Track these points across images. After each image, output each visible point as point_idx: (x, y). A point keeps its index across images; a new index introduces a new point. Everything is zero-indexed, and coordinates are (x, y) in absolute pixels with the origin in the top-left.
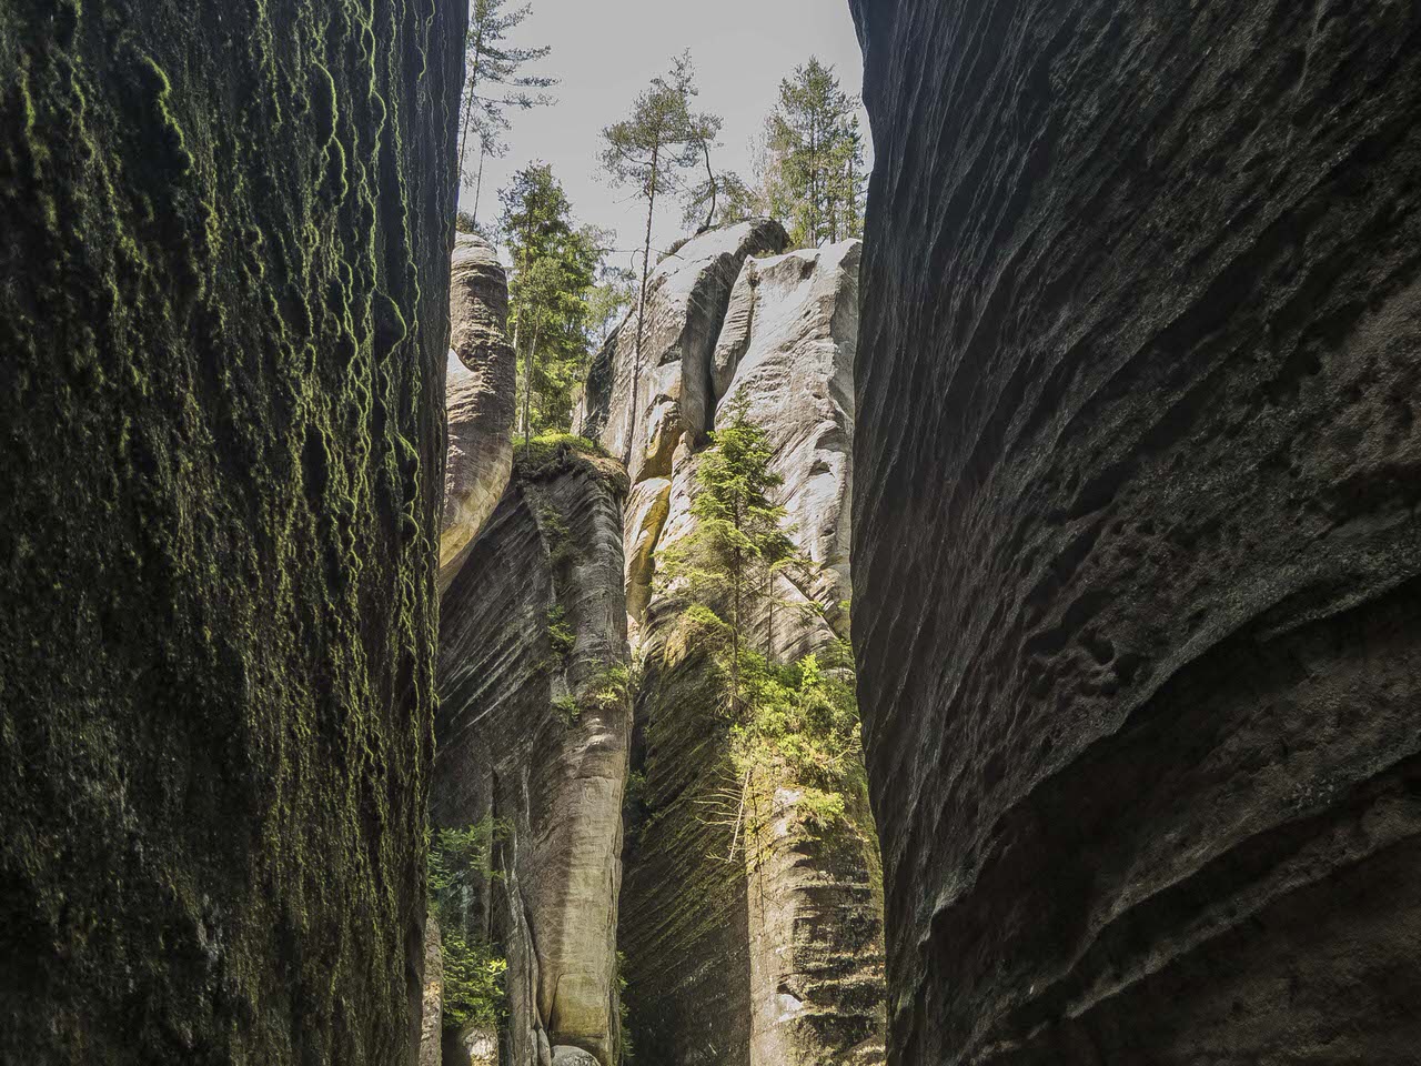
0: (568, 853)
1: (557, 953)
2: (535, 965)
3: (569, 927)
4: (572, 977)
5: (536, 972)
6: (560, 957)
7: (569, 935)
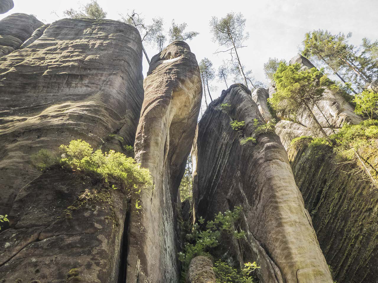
0: (274, 196)
1: (289, 256)
2: (277, 269)
3: (291, 238)
4: (306, 270)
5: (279, 273)
6: (292, 258)
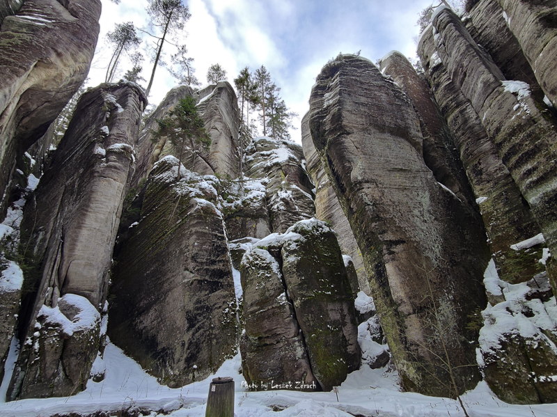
0: (87, 206)
2: (59, 256)
3: (81, 239)
4: (79, 261)
5: (59, 259)
6: (73, 252)
7: (81, 242)
